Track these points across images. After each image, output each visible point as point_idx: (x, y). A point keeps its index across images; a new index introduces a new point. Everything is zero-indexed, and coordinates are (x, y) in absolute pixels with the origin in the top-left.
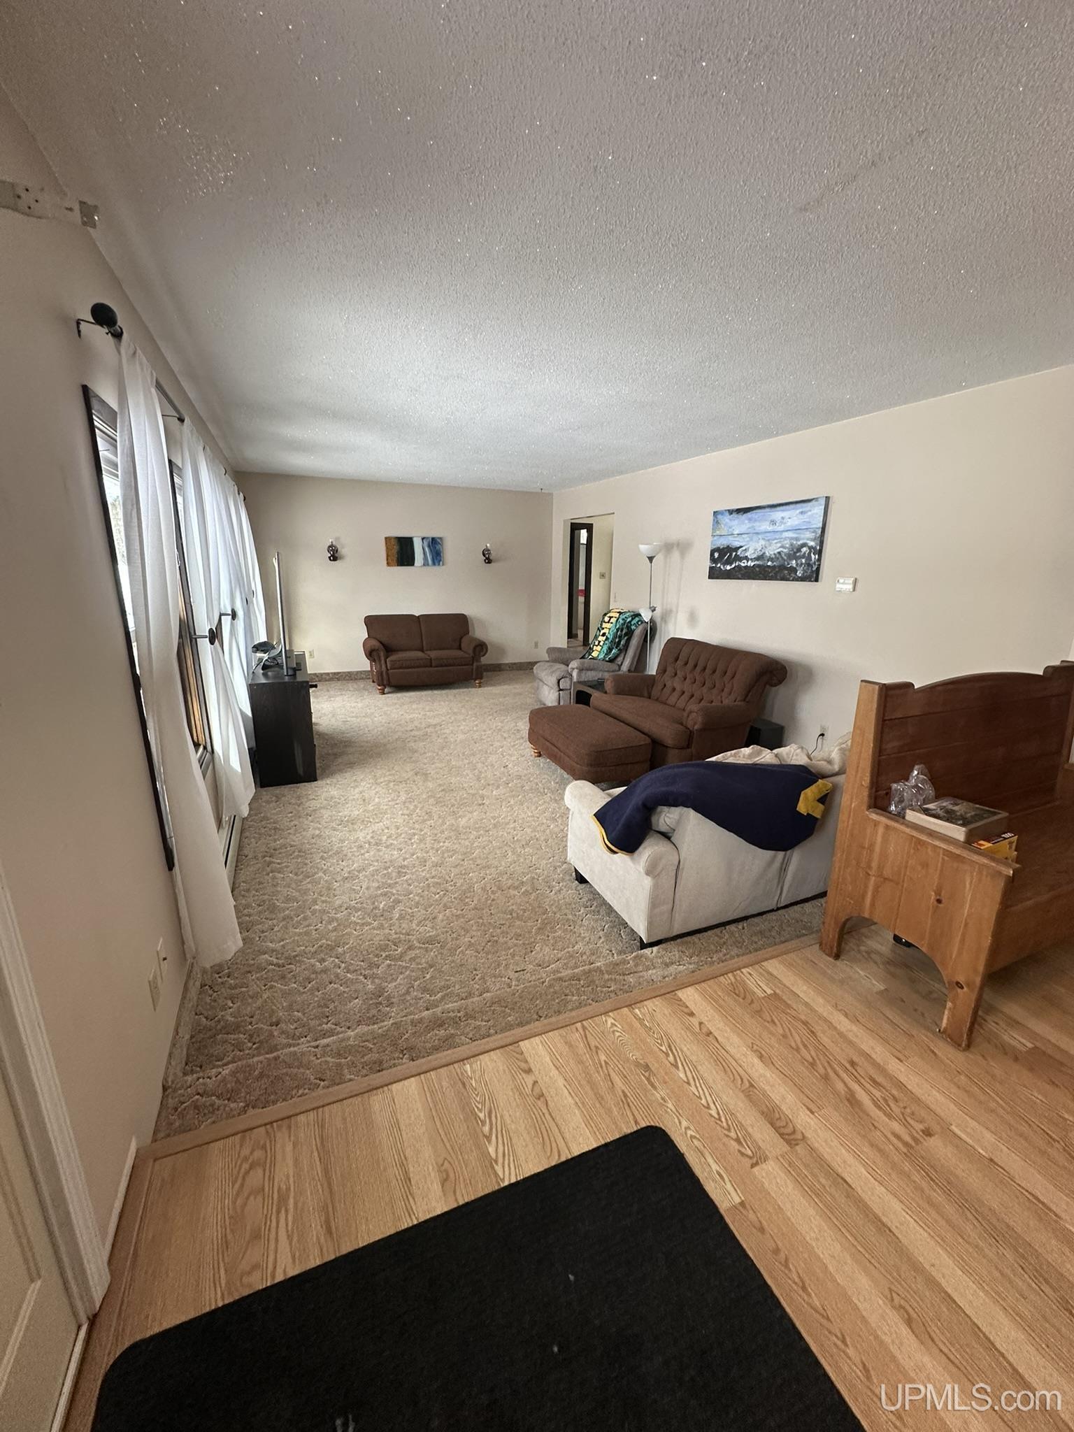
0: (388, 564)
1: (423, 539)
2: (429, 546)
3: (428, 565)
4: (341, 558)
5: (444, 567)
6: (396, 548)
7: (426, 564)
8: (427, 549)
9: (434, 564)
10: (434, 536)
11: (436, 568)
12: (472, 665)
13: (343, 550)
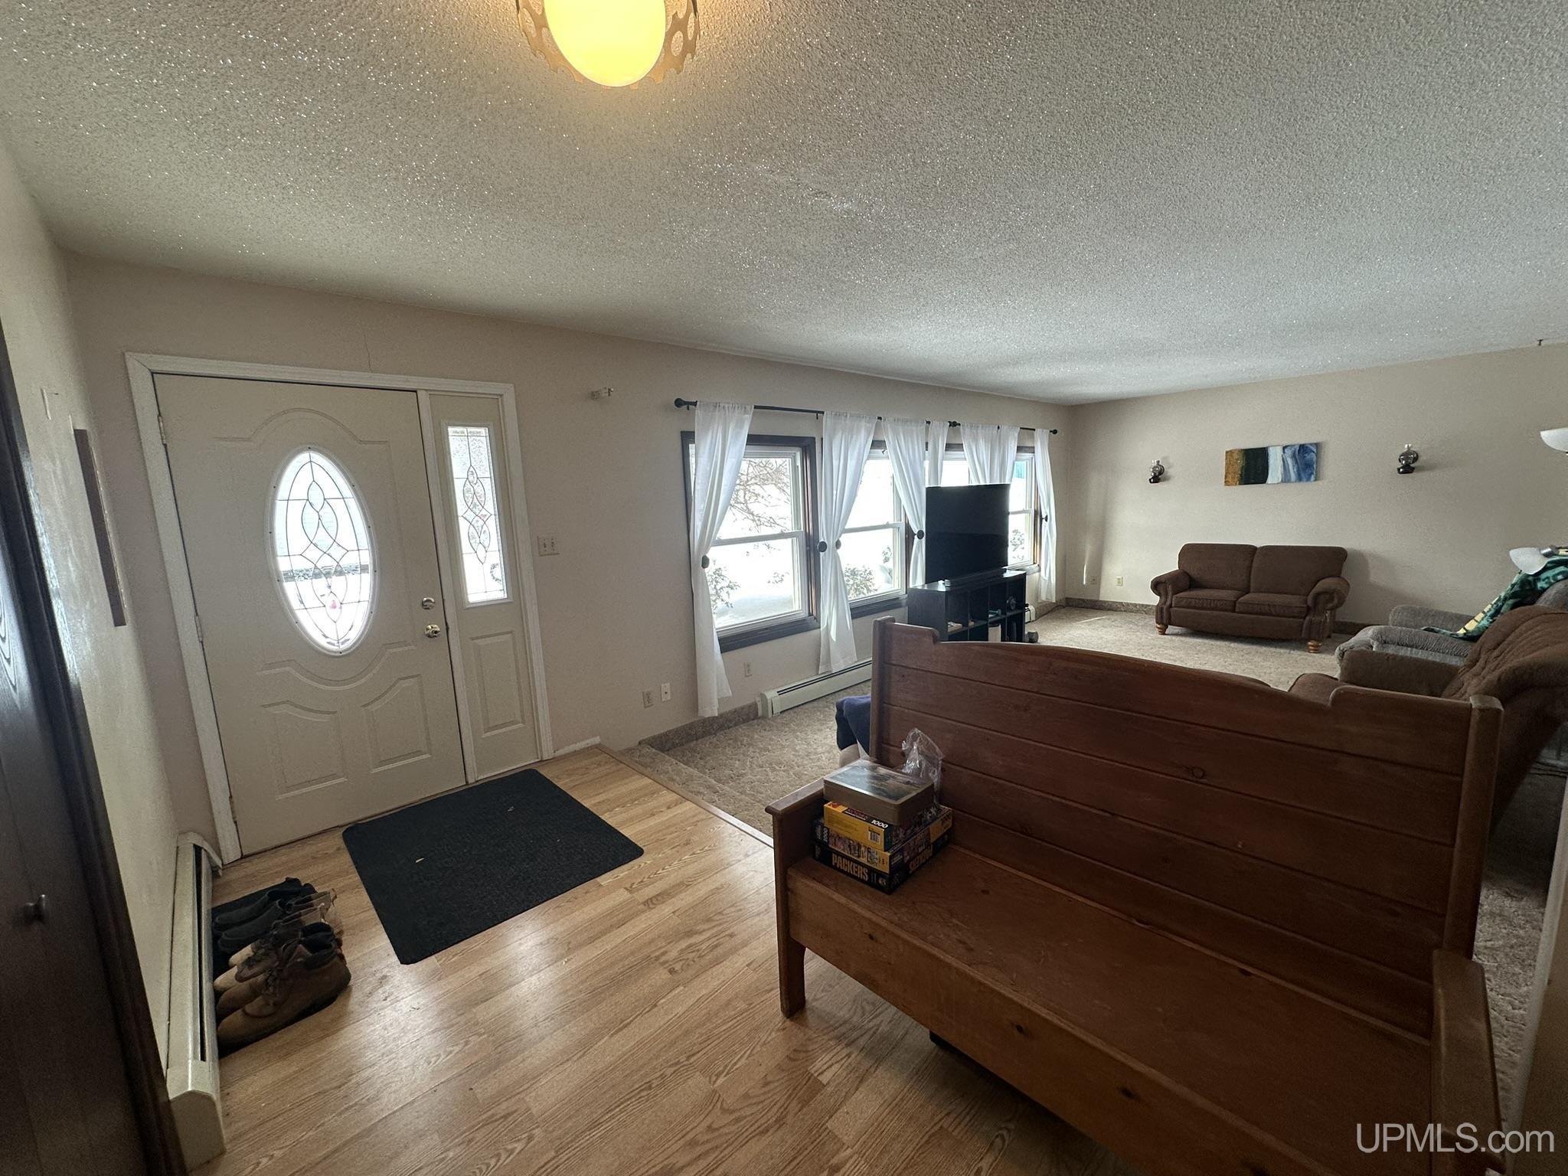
0: (1227, 483)
1: (1284, 448)
2: (1294, 456)
3: (1289, 481)
4: (1166, 479)
5: (1319, 482)
6: (1240, 463)
7: (1286, 479)
8: (1290, 461)
9: (1299, 479)
10: (1302, 443)
11: (1304, 486)
12: (1304, 618)
13: (1169, 470)
